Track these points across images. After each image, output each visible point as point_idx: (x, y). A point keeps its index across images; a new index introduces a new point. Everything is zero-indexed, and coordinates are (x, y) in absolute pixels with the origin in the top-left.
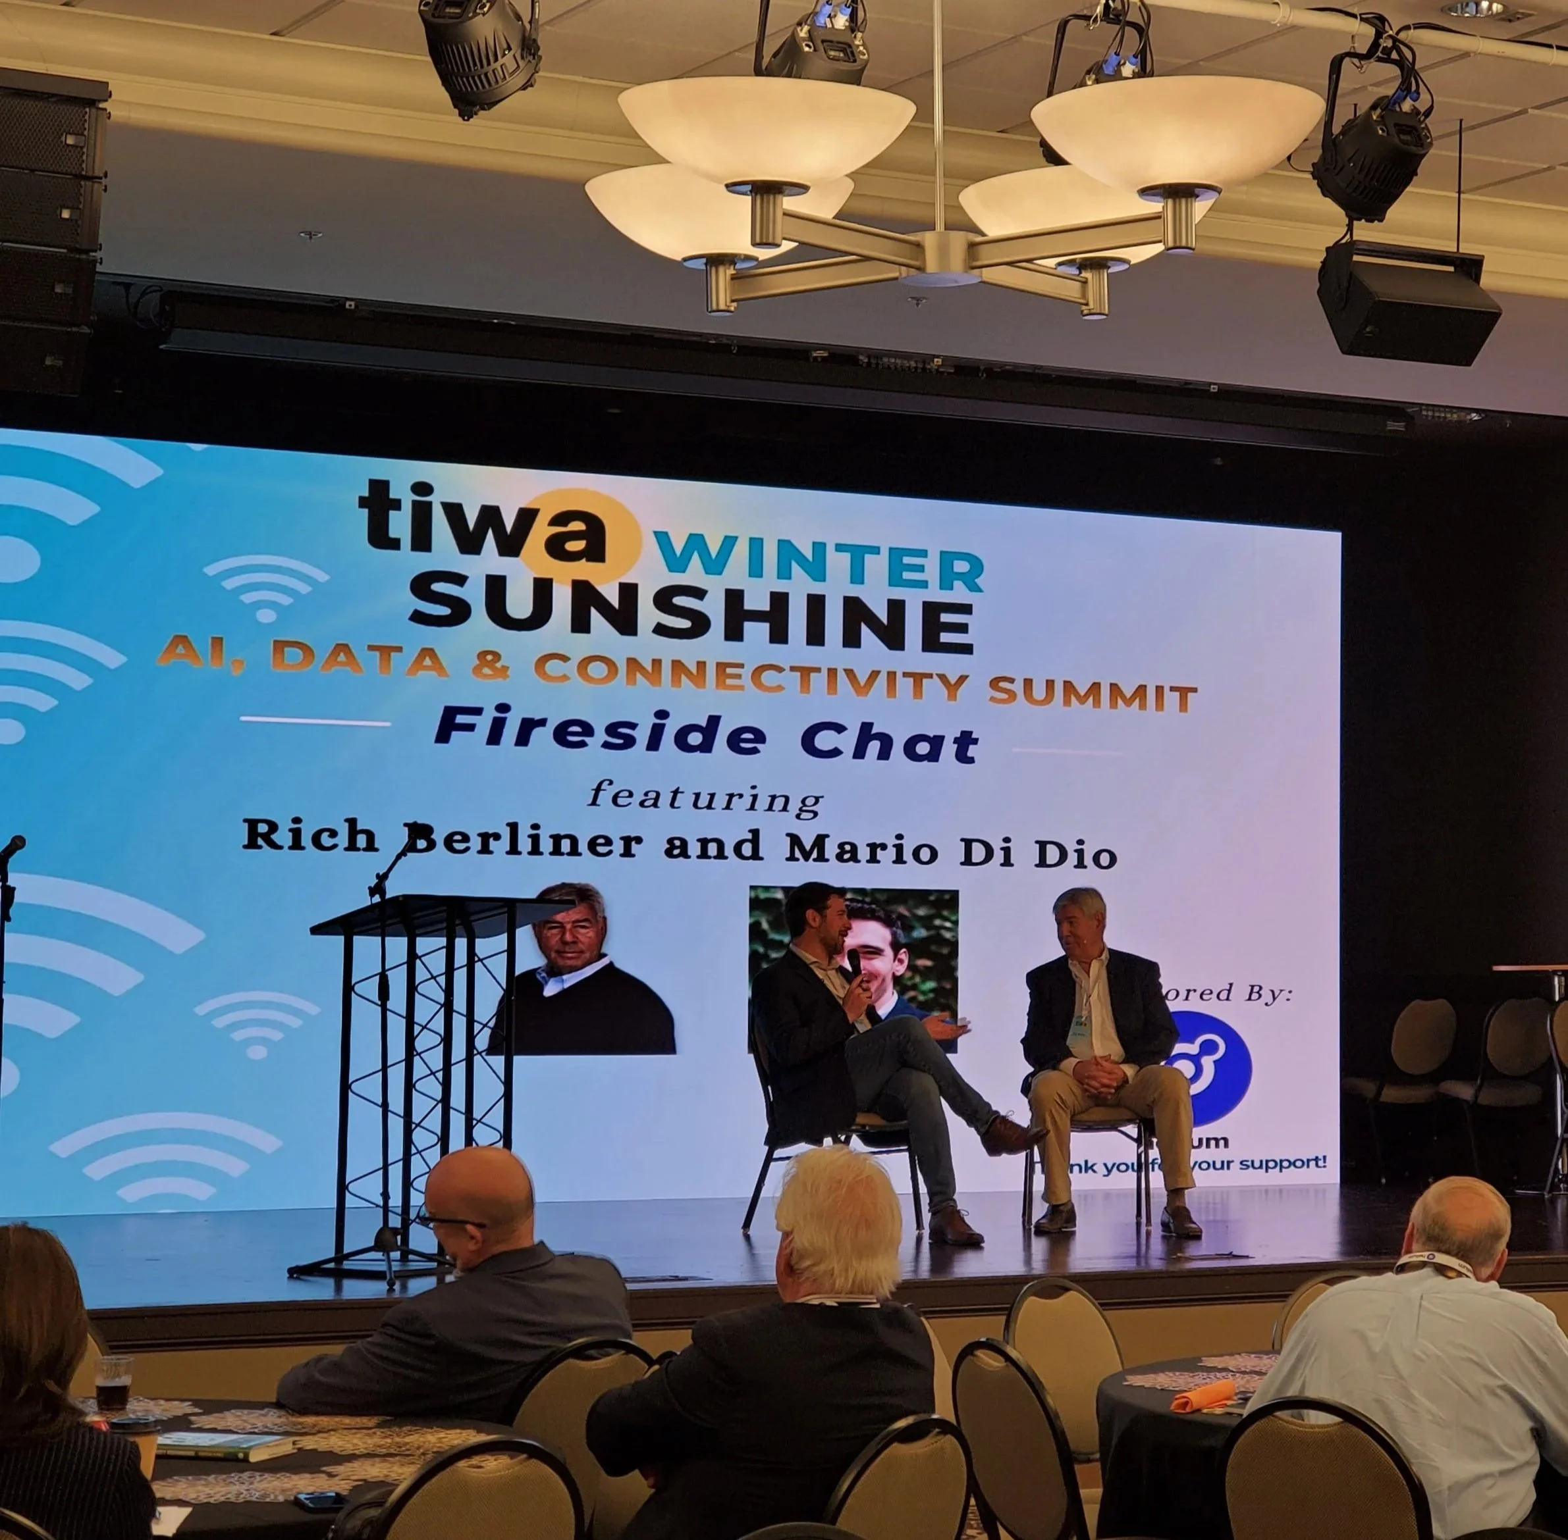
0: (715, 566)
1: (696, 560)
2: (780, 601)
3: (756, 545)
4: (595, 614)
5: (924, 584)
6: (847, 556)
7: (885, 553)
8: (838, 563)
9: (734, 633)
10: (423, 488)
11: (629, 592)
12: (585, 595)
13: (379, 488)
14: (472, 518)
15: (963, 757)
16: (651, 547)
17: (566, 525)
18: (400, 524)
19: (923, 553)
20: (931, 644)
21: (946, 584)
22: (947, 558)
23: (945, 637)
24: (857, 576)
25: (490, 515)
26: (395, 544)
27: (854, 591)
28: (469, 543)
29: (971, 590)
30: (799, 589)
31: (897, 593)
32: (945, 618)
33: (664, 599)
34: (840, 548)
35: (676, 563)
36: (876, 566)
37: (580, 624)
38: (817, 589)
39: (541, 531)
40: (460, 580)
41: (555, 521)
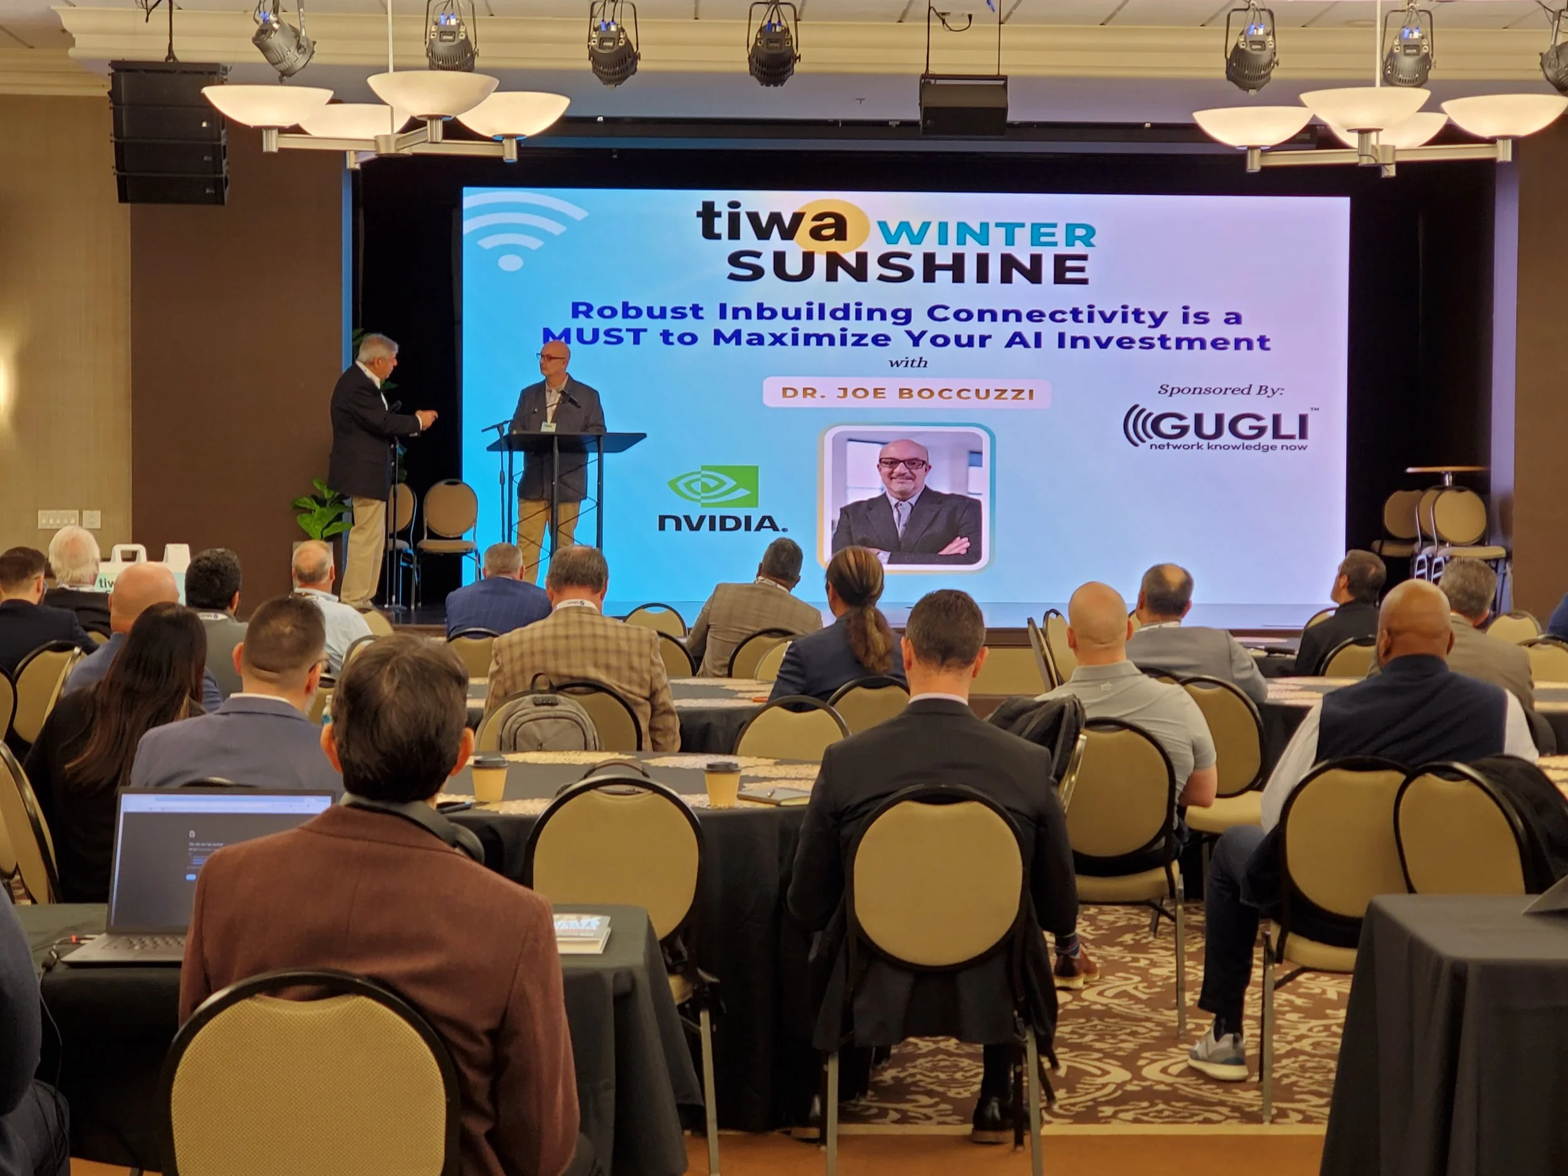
0: (916, 240)
1: (904, 236)
2: (959, 259)
3: (943, 227)
4: (840, 270)
6: (1003, 230)
7: (1028, 227)
8: (997, 236)
9: (929, 277)
10: (734, 205)
11: (862, 257)
12: (834, 260)
13: (708, 206)
14: (764, 220)
16: (876, 231)
17: (822, 220)
18: (721, 225)
19: (1055, 226)
20: (1060, 279)
21: (1070, 243)
22: (1071, 228)
23: (1069, 275)
24: (1010, 240)
25: (775, 218)
26: (718, 237)
27: (1008, 250)
28: (763, 233)
29: (1087, 246)
30: (971, 251)
31: (1037, 250)
32: (1069, 264)
33: (884, 261)
34: (998, 225)
35: (891, 239)
36: (1023, 236)
37: (832, 276)
38: (983, 250)
39: (807, 225)
40: (757, 255)
41: (815, 219)
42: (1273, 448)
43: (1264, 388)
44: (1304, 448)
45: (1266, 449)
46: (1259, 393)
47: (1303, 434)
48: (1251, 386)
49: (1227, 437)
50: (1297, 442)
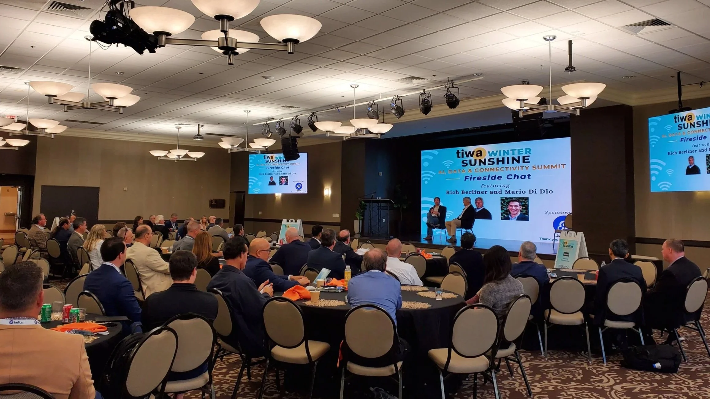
0: (495, 155)
1: (493, 155)
2: (503, 158)
3: (500, 151)
5: (523, 154)
7: (517, 150)
8: (511, 152)
9: (498, 163)
10: (463, 150)
11: (485, 160)
12: (480, 161)
13: (458, 151)
14: (468, 153)
15: (529, 178)
16: (488, 153)
18: (460, 155)
19: (522, 149)
20: (524, 162)
21: (526, 153)
22: (526, 149)
23: (526, 161)
24: (513, 154)
25: (470, 152)
26: (460, 157)
27: (513, 156)
28: (467, 156)
29: (529, 154)
30: (506, 157)
31: (519, 155)
32: (526, 158)
33: (489, 160)
34: (511, 150)
35: (490, 155)
36: (516, 152)
37: (480, 164)
38: (508, 156)
39: (475, 153)
40: (467, 161)
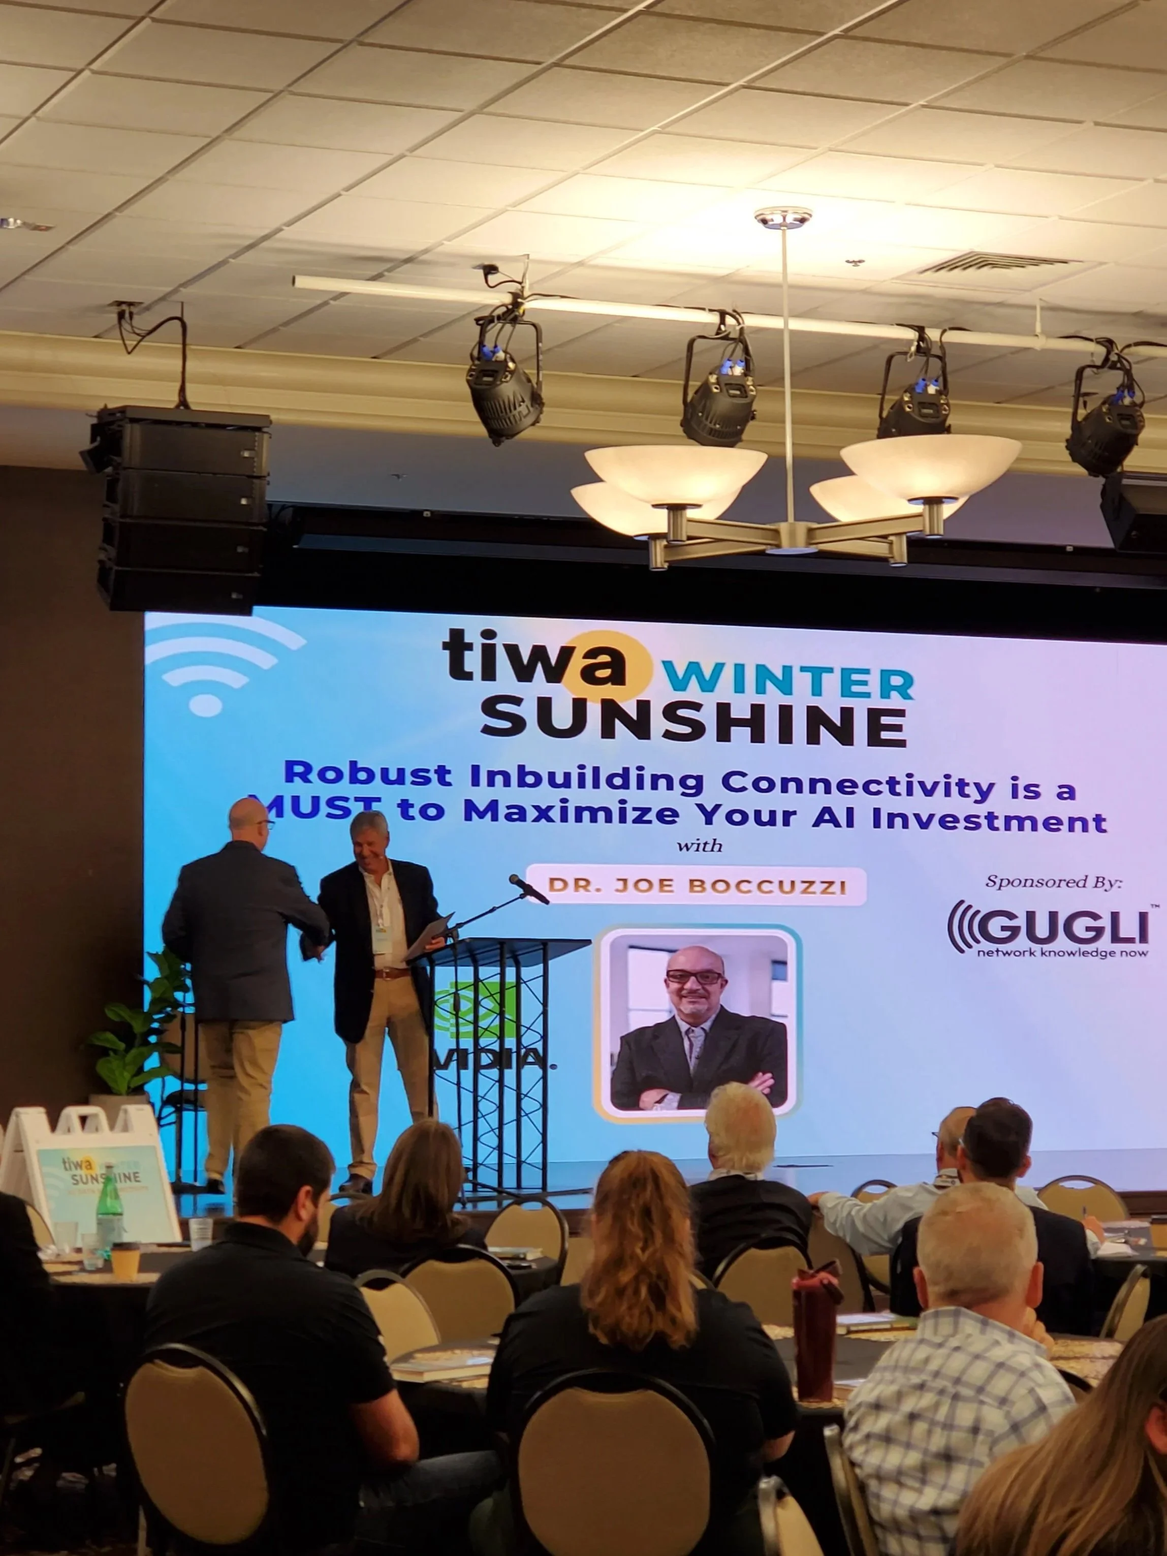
0: (708, 686)
1: (694, 682)
2: (758, 710)
3: (740, 669)
4: (618, 724)
5: (868, 695)
6: (809, 675)
7: (837, 674)
8: (802, 682)
9: (723, 735)
10: (489, 634)
11: (644, 707)
12: (611, 711)
13: (457, 635)
14: (525, 656)
16: (660, 673)
17: (595, 658)
18: (473, 661)
19: (867, 672)
20: (874, 740)
21: (885, 695)
22: (886, 675)
23: (885, 735)
24: (817, 690)
25: (539, 653)
26: (469, 676)
27: (815, 702)
28: (524, 673)
29: (905, 698)
30: (772, 700)
31: (848, 702)
32: (885, 720)
33: (670, 712)
34: (803, 669)
35: (679, 684)
36: (831, 682)
37: (608, 732)
38: (786, 700)
39: (577, 663)
40: (517, 701)
41: (587, 656)
42: (1112, 953)
43: (1100, 880)
44: (1144, 954)
45: (1105, 955)
46: (1096, 886)
47: (1144, 938)
48: (1087, 876)
49: (1062, 942)
50: (1138, 947)
